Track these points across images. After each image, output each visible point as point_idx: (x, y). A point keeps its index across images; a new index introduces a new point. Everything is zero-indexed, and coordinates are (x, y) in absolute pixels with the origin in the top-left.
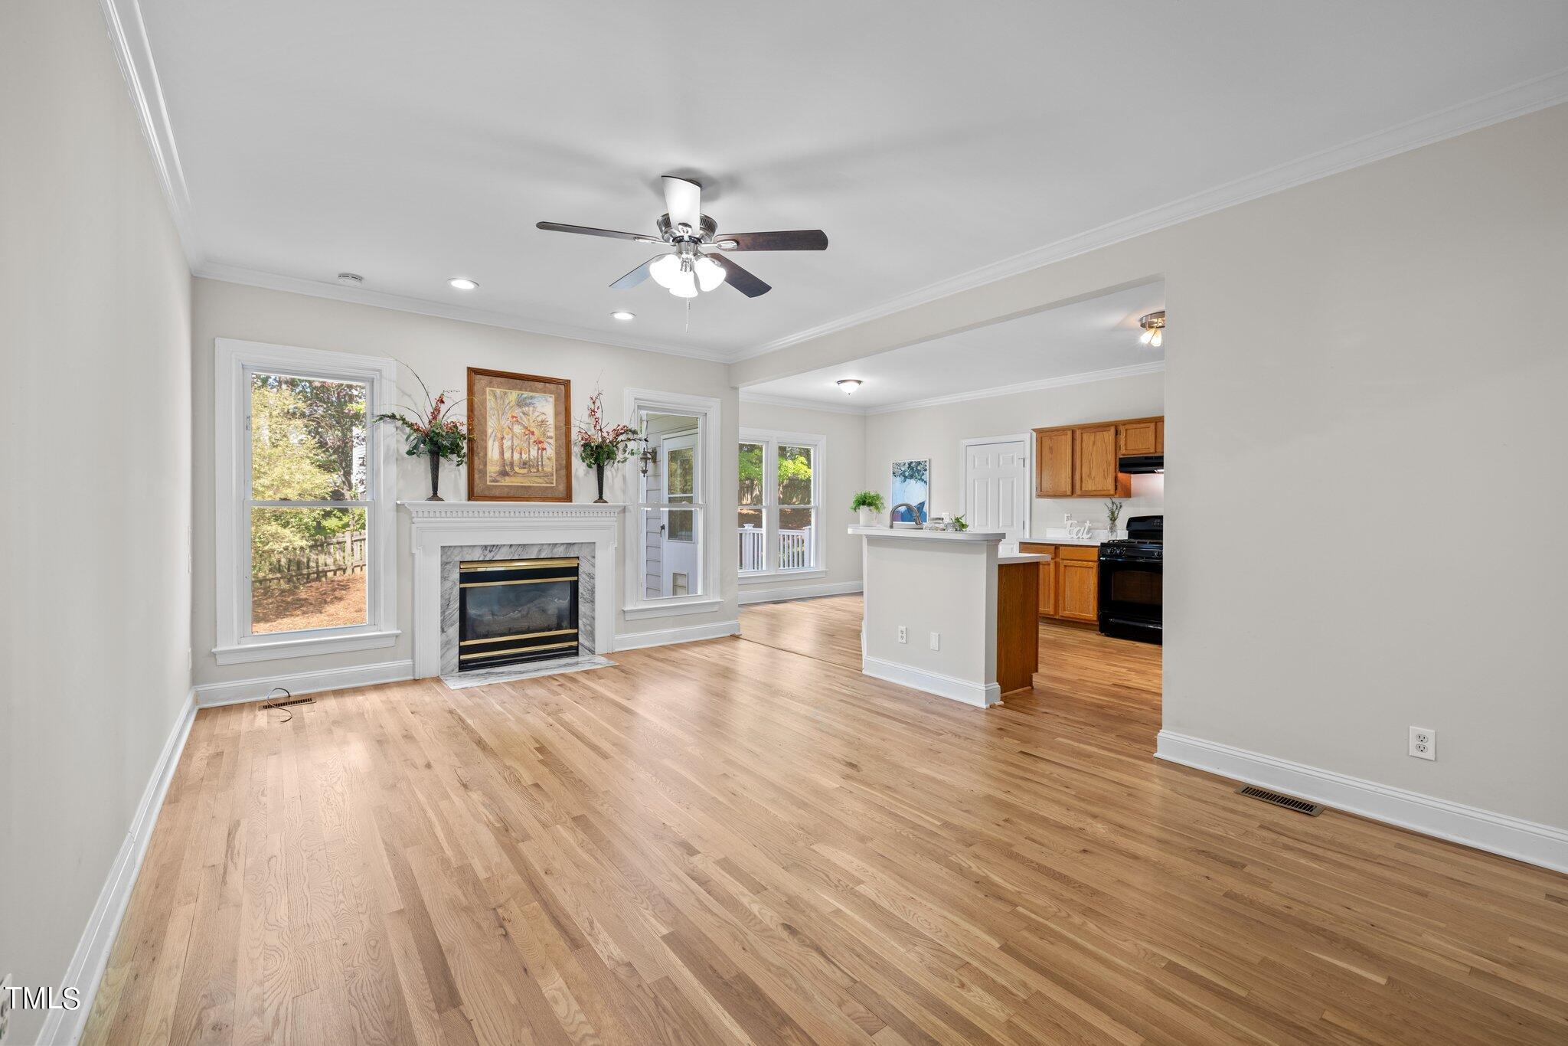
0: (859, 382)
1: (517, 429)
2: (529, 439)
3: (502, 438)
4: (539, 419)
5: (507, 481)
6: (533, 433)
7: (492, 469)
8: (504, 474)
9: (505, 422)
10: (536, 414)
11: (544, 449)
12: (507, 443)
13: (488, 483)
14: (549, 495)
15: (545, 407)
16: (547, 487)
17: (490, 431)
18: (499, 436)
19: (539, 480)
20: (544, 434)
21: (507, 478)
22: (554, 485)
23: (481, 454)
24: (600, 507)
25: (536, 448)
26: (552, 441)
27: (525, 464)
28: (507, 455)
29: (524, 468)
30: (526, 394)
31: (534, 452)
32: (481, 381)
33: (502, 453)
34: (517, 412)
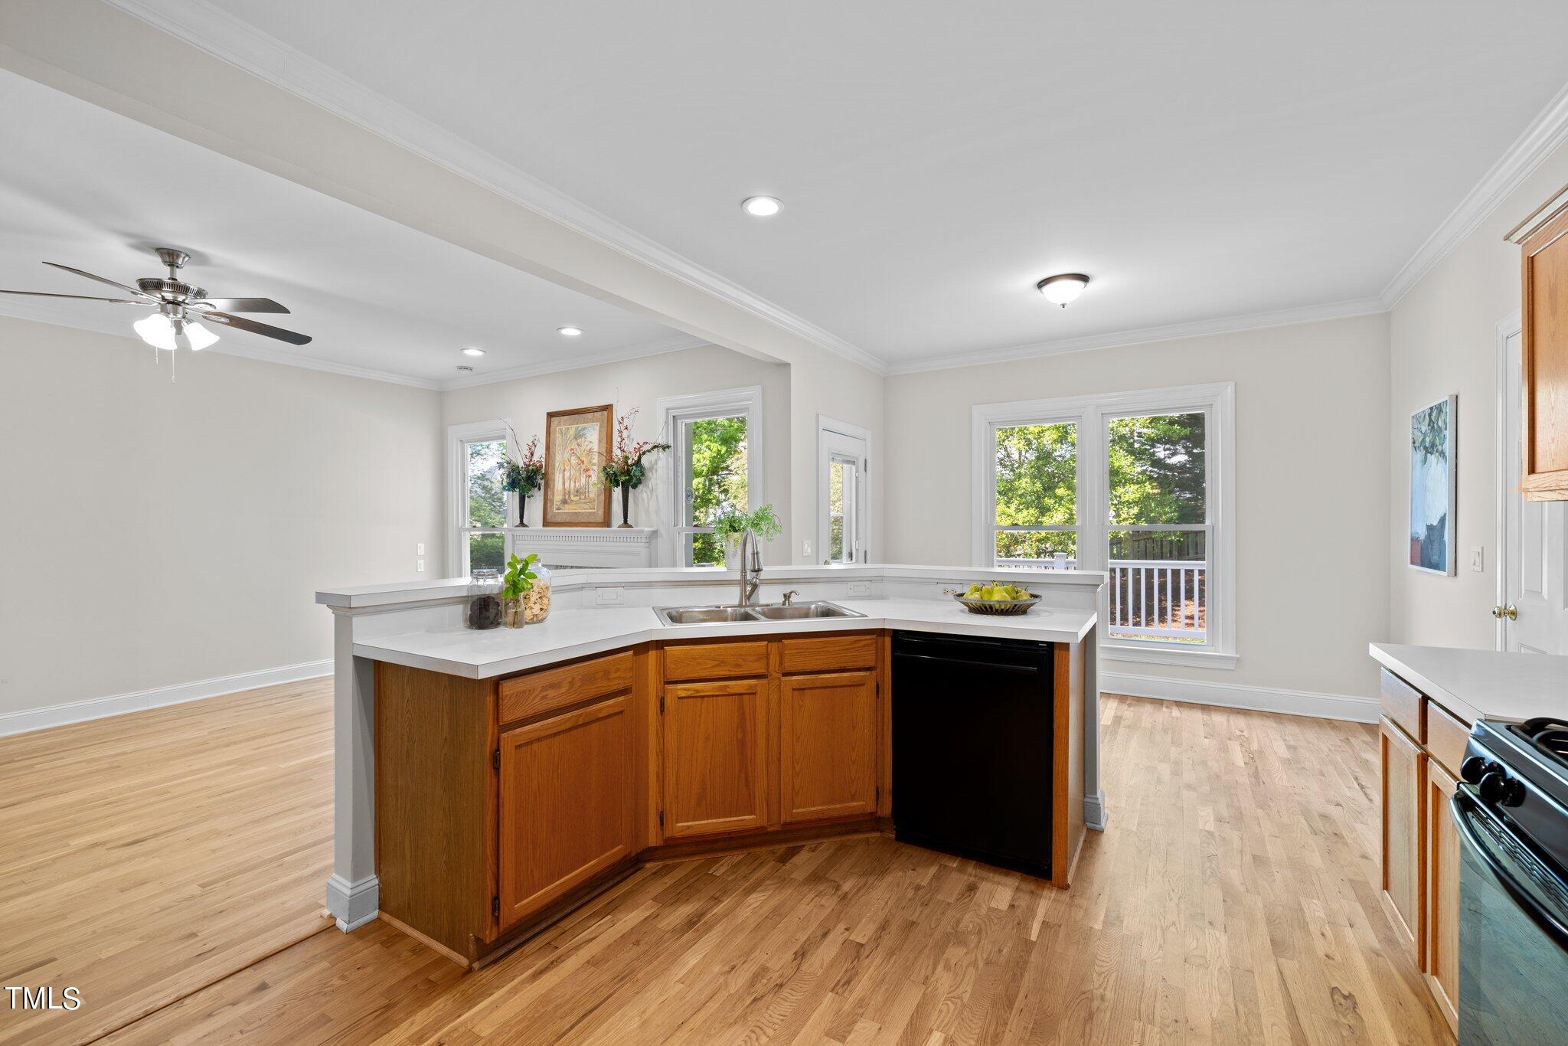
0: (1084, 278)
1: (574, 460)
2: (581, 467)
3: (564, 470)
4: (588, 448)
5: (567, 509)
6: (583, 462)
7: (558, 498)
8: (564, 502)
9: (567, 456)
10: (586, 444)
11: (590, 476)
12: (567, 474)
13: (555, 511)
14: (592, 521)
15: (593, 435)
16: (591, 513)
17: (557, 465)
18: (563, 468)
19: (586, 506)
20: (590, 462)
21: (566, 505)
22: (595, 511)
23: (552, 486)
24: (627, 531)
25: (585, 476)
26: (595, 468)
27: (578, 492)
28: (567, 485)
29: (577, 496)
30: (581, 426)
31: (583, 481)
32: (555, 420)
33: (564, 484)
34: (574, 445)
